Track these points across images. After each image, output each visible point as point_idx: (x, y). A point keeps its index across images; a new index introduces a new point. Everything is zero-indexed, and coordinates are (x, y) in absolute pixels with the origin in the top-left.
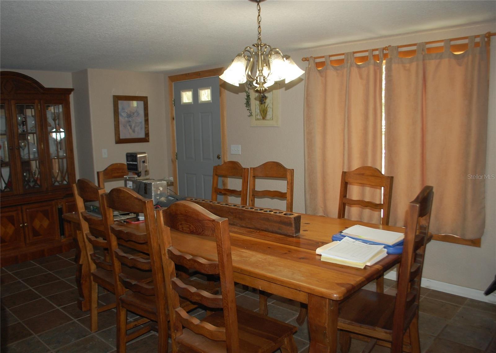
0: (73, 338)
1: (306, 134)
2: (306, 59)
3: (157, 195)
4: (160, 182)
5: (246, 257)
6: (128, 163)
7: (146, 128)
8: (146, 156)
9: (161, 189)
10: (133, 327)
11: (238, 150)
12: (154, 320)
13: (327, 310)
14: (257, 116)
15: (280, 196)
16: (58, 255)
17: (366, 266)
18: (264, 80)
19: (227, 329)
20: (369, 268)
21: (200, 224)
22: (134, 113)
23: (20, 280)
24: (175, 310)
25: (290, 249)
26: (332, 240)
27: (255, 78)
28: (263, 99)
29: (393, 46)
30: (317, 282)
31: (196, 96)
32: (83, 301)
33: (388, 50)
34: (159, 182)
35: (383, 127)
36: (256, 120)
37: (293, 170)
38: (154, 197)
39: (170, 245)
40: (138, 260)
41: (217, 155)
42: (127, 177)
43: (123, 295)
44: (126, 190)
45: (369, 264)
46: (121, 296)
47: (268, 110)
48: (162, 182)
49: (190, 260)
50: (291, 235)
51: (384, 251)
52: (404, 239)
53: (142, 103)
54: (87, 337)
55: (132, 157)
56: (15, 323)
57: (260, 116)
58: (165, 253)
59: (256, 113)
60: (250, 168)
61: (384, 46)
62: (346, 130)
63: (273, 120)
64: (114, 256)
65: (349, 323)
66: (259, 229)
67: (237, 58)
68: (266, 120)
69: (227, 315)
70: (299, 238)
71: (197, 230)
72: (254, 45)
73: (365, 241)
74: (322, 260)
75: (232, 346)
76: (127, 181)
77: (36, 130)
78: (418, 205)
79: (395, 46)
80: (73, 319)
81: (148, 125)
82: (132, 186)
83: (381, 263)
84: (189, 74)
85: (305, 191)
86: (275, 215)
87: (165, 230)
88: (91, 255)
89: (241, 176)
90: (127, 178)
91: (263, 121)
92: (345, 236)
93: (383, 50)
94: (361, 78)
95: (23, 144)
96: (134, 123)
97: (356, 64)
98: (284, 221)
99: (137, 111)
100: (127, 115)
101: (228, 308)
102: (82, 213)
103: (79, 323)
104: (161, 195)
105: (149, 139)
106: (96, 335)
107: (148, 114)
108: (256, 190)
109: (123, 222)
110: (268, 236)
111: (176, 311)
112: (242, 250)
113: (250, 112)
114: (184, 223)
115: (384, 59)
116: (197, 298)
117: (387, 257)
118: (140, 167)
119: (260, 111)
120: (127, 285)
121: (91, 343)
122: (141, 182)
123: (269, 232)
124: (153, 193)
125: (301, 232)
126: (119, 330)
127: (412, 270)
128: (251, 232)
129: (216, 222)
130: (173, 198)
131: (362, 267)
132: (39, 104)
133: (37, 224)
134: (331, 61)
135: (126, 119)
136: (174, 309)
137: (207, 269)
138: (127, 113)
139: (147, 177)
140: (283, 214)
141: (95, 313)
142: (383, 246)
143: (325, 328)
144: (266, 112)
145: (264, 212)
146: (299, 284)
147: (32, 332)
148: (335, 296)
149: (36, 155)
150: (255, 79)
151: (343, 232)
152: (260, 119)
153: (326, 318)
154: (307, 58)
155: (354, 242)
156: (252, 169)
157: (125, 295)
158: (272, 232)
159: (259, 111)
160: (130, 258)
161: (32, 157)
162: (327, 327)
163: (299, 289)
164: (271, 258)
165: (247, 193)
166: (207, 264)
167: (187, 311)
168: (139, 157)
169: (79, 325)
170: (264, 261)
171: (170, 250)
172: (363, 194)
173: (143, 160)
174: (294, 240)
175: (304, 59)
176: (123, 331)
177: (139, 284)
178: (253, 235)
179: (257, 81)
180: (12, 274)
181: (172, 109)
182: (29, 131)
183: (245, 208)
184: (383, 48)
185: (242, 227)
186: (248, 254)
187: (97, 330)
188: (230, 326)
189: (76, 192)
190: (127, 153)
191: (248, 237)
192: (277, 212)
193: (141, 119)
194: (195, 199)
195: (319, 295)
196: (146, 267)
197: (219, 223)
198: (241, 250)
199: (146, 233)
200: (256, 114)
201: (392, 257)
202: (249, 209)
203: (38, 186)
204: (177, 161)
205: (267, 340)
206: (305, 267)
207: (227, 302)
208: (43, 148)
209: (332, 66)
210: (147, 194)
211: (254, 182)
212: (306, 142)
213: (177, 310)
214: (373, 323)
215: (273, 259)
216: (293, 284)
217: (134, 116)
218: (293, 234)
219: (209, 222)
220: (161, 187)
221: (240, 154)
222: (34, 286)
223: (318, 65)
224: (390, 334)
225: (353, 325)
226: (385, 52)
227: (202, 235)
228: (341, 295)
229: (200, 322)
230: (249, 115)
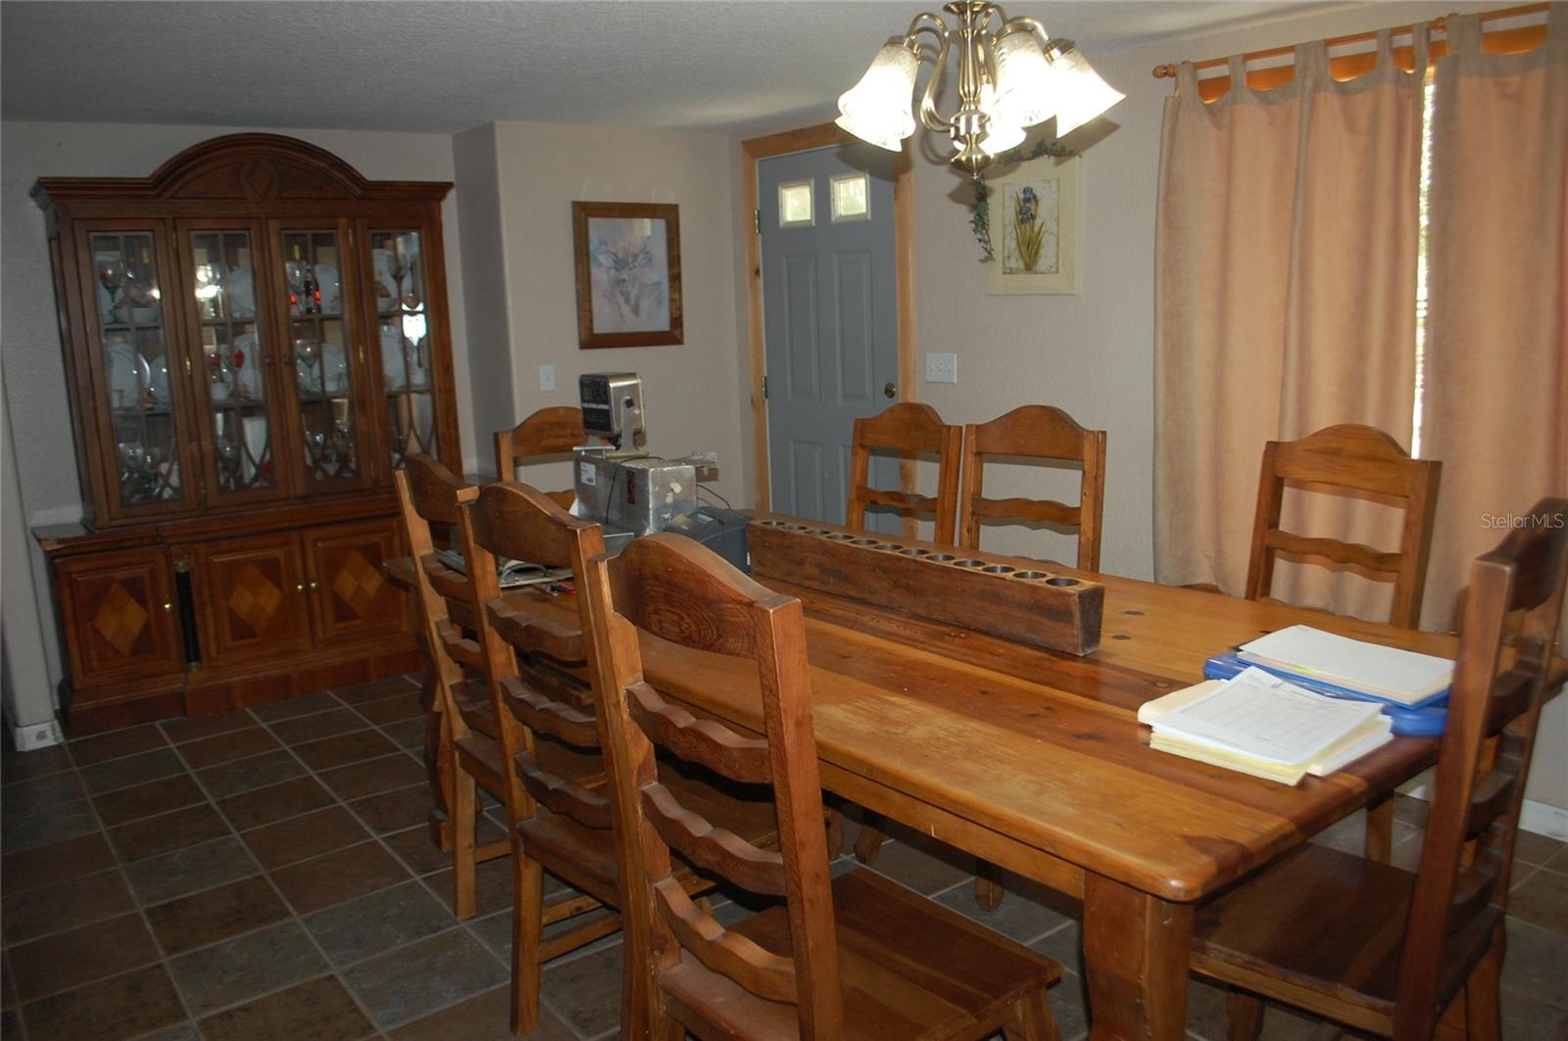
0: (401, 935)
1: (1160, 316)
2: (1165, 72)
3: (662, 507)
4: (675, 468)
5: (898, 723)
6: (586, 405)
7: (672, 300)
8: (636, 385)
9: (677, 488)
10: (568, 915)
11: (949, 371)
12: (612, 903)
13: (1147, 927)
14: (1006, 260)
15: (1059, 517)
16: (406, 677)
17: (1309, 775)
18: (982, 126)
19: (798, 966)
20: (1316, 784)
21: (711, 614)
22: (635, 256)
23: (287, 748)
24: (654, 885)
25: (1054, 700)
26: (1201, 674)
27: (952, 121)
28: (1028, 205)
29: (1464, 16)
30: (1118, 828)
31: (823, 201)
32: (444, 821)
33: (1444, 28)
34: (670, 468)
35: (1422, 305)
36: (1004, 273)
37: (1104, 433)
38: (653, 515)
39: (636, 676)
40: (563, 714)
41: (885, 385)
42: (581, 451)
43: (530, 817)
44: (521, 493)
45: (1318, 770)
46: (523, 823)
47: (1043, 241)
48: (681, 467)
49: (684, 731)
50: (1069, 650)
51: (1380, 723)
52: (1451, 688)
53: (661, 224)
54: (441, 932)
55: (594, 387)
56: (249, 877)
57: (1017, 260)
58: (618, 701)
59: (1006, 251)
60: (967, 425)
61: (1432, 17)
62: (1294, 303)
63: (1057, 272)
64: (500, 697)
65: (1246, 962)
66: (968, 628)
67: (884, 51)
68: (1036, 273)
69: (798, 922)
70: (1096, 662)
71: (702, 635)
72: (947, 9)
73: (1318, 686)
74: (1153, 746)
75: (816, 1025)
76: (582, 463)
77: (342, 309)
78: (1508, 569)
79: (1473, 15)
80: (412, 873)
81: (680, 290)
82: (594, 477)
83: (1365, 770)
84: (801, 131)
85: (1154, 505)
86: (1017, 582)
87: (616, 625)
88: (451, 687)
89: (938, 452)
90: (583, 453)
91: (1026, 276)
92: (1247, 664)
93: (1429, 30)
94: (1351, 128)
95: (309, 349)
96: (637, 285)
97: (1334, 81)
98: (1047, 607)
99: (647, 250)
100: (615, 262)
101: (802, 901)
102: (422, 559)
103: (428, 890)
104: (676, 507)
105: (682, 334)
106: (468, 929)
107: (679, 257)
108: (983, 496)
109: (548, 590)
110: (992, 653)
111: (656, 889)
112: (893, 699)
113: (986, 249)
114: (663, 608)
115: (1432, 62)
116: (710, 857)
117: (1391, 744)
118: (619, 420)
119: (1018, 242)
120: (536, 789)
121: (450, 953)
122: (620, 465)
123: (999, 637)
124: (651, 502)
125: (1106, 642)
126: (518, 923)
127: (1479, 798)
128: (940, 636)
129: (758, 608)
130: (710, 519)
131: (1293, 781)
132: (350, 231)
133: (346, 584)
134: (1251, 75)
135: (613, 272)
136: (651, 881)
137: (737, 766)
138: (615, 254)
139: (642, 451)
140: (1045, 579)
141: (466, 863)
142: (1380, 705)
143: (1139, 987)
144: (1036, 247)
145: (984, 573)
146: (1050, 830)
147: (291, 908)
148: (1175, 884)
149: (345, 384)
150: (952, 125)
151: (1241, 650)
152: (1018, 269)
153: (1143, 956)
154: (1171, 65)
155: (1275, 686)
156: (974, 428)
157: (534, 819)
158: (1011, 639)
159: (1013, 245)
160: (538, 708)
161: (331, 387)
162: (1145, 985)
163: (1053, 848)
164: (977, 731)
165: (955, 507)
166: (736, 749)
167: (692, 893)
168: (615, 388)
169: (427, 893)
170: (953, 740)
171: (634, 692)
172: (1346, 520)
173: (628, 398)
174: (1078, 667)
175: (1160, 72)
176: (530, 928)
177: (568, 790)
178: (944, 645)
179: (957, 129)
180: (269, 730)
181: (754, 245)
182: (326, 311)
183: (927, 558)
184: (1429, 22)
185: (917, 617)
186: (907, 712)
187: (474, 913)
188: (808, 957)
189: (406, 495)
190: (583, 376)
191: (926, 653)
192: (1026, 573)
193: (660, 274)
194: (779, 524)
195: (1116, 878)
196: (584, 739)
197: (768, 612)
198: (887, 698)
199: (580, 633)
200: (1006, 255)
201: (1408, 747)
202: (940, 558)
203: (349, 475)
204: (767, 401)
205: (951, 1006)
206: (1090, 770)
207: (796, 878)
208: (362, 360)
209: (1253, 92)
210: (633, 503)
211: (979, 470)
212: (1160, 344)
213: (660, 885)
214: (1327, 970)
215: (987, 734)
216: (1031, 830)
217: (635, 264)
218: (1076, 647)
219: (738, 607)
220: (677, 481)
221: (955, 381)
222: (321, 768)
223: (1207, 88)
224: (1386, 1012)
225: (1259, 969)
226: (1437, 36)
227: (719, 651)
228: (1193, 884)
229: (724, 935)
230: (982, 258)
